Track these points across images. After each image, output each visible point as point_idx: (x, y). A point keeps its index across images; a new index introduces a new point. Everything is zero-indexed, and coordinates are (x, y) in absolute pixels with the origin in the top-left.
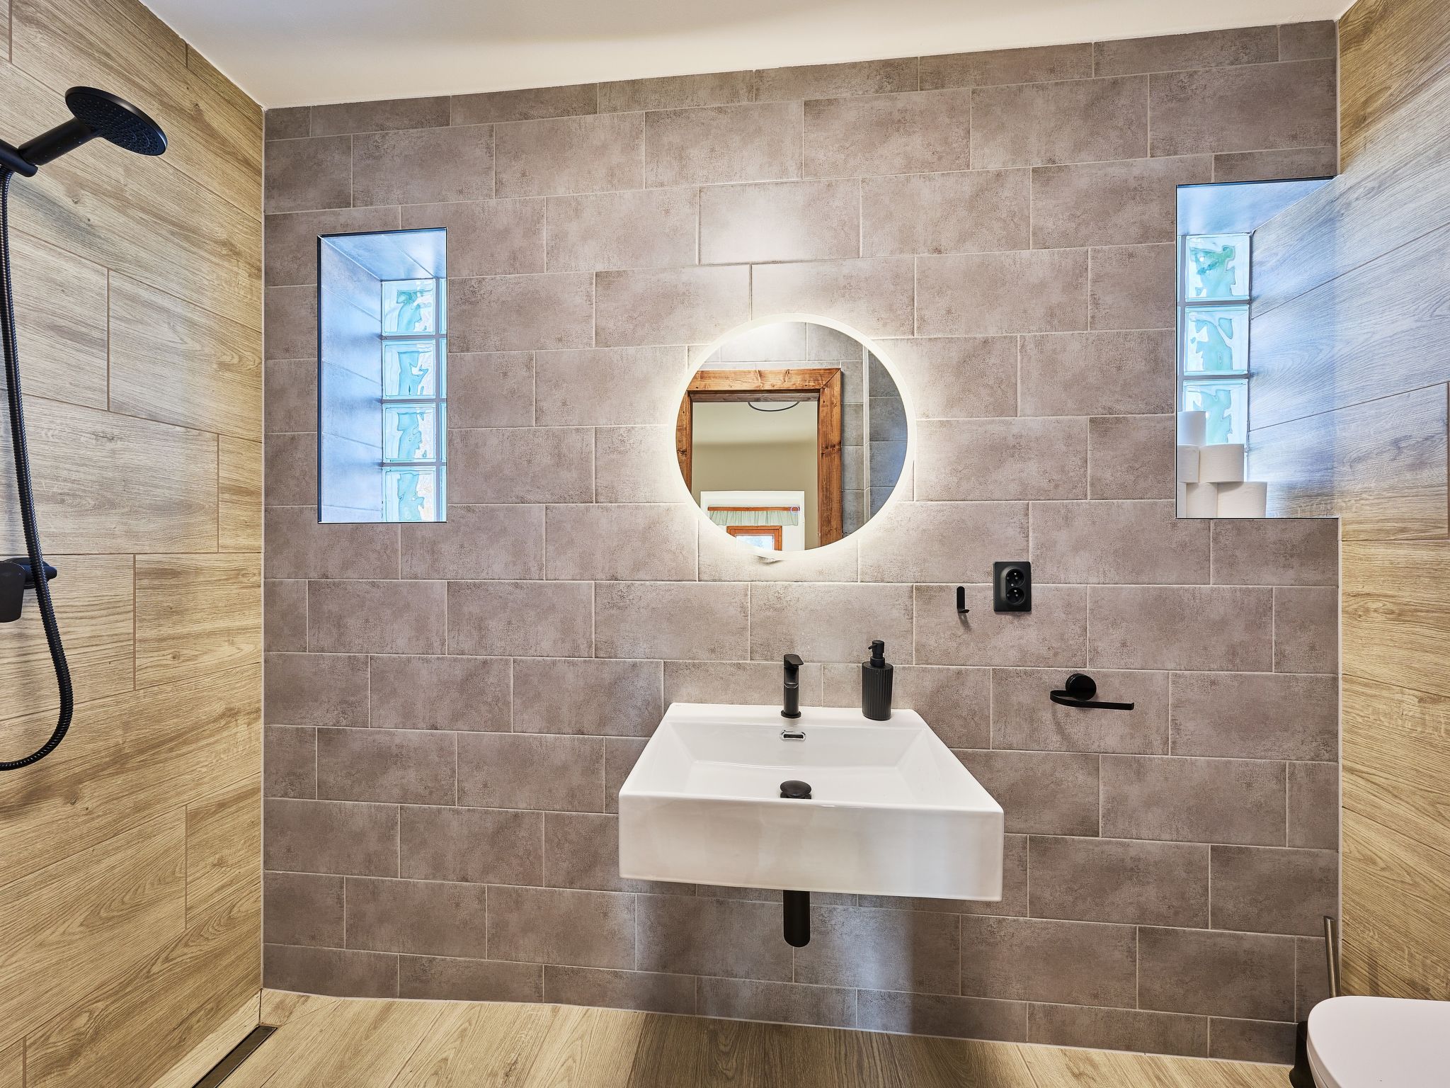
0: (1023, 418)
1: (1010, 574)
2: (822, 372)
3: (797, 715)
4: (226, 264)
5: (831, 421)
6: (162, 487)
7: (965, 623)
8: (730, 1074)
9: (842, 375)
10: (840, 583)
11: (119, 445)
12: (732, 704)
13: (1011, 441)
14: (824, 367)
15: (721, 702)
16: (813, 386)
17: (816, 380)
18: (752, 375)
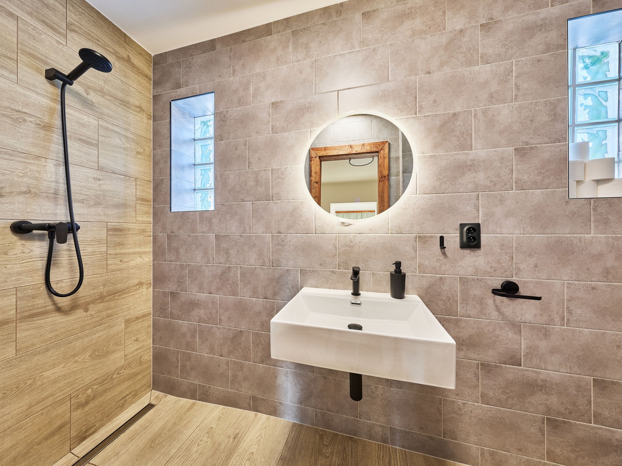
0: (476, 151)
1: (468, 229)
2: (379, 143)
3: (359, 295)
4: (139, 115)
5: (384, 165)
6: (116, 198)
7: (444, 254)
8: (327, 455)
9: (389, 144)
10: (380, 234)
11: (102, 182)
12: (330, 289)
13: (469, 163)
14: (380, 141)
15: (325, 288)
16: (375, 150)
17: (377, 147)
18: (347, 147)
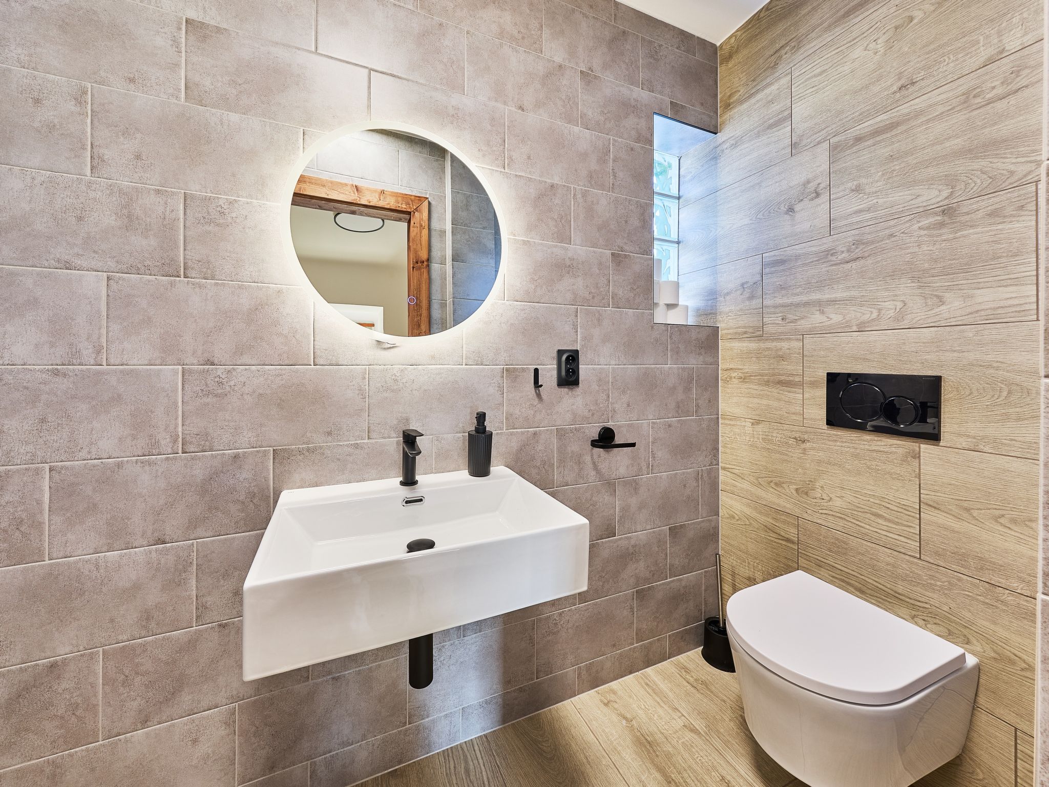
0: (574, 246)
1: (567, 358)
2: (413, 198)
3: (415, 482)
5: (420, 240)
7: (539, 395)
9: (429, 203)
10: (449, 366)
13: (568, 262)
14: (414, 194)
15: (338, 483)
16: (405, 208)
17: (407, 204)
18: (349, 188)
